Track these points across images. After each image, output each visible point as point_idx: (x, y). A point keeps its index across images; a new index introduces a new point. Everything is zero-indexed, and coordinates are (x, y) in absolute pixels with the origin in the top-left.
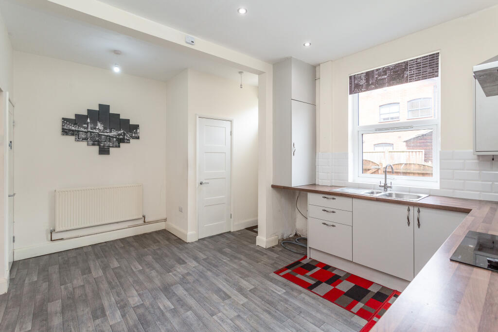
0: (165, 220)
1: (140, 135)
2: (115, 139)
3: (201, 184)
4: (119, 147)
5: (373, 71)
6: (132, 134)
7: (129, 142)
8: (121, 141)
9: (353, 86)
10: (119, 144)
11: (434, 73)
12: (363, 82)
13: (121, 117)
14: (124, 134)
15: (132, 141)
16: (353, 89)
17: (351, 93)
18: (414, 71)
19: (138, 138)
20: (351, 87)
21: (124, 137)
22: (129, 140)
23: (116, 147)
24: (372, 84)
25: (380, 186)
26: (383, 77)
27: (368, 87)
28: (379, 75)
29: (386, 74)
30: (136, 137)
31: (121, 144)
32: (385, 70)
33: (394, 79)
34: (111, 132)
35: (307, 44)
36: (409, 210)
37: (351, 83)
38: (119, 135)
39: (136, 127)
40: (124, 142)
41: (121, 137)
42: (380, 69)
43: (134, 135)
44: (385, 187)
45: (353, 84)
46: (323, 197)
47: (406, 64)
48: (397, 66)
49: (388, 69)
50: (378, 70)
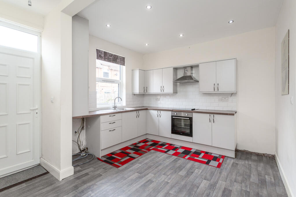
5: (107, 53)
9: (98, 55)
11: (123, 64)
12: (103, 55)
16: (98, 57)
18: (119, 61)
24: (107, 58)
26: (111, 58)
27: (105, 59)
28: (109, 56)
33: (114, 61)
44: (115, 107)
46: (110, 116)
47: (118, 56)
48: (115, 55)
49: (112, 55)
50: (109, 53)
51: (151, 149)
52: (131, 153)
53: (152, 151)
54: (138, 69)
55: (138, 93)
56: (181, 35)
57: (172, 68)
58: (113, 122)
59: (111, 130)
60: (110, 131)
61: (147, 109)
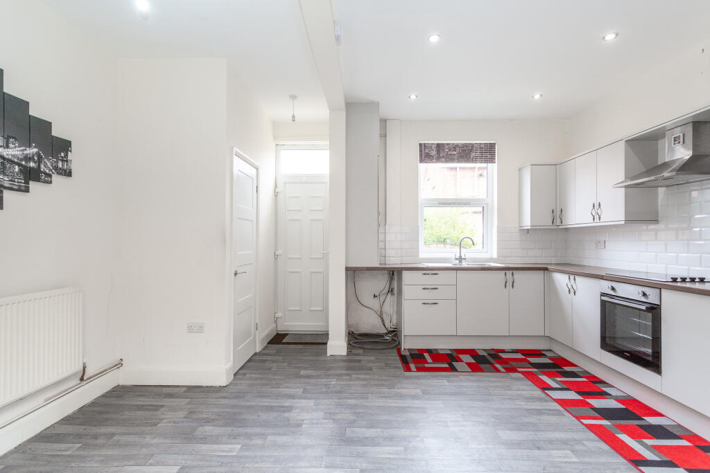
0: (119, 364)
1: (74, 167)
2: (17, 169)
3: (236, 274)
4: (27, 190)
5: (444, 144)
6: (57, 162)
7: (51, 182)
8: (32, 175)
9: (424, 155)
10: (27, 182)
11: (491, 159)
12: (434, 153)
13: (32, 112)
14: (40, 158)
15: (56, 178)
16: (423, 158)
17: (421, 161)
18: (478, 154)
19: (68, 173)
20: (421, 155)
21: (39, 166)
22: (50, 176)
23: (19, 190)
24: (443, 157)
25: (456, 259)
26: (453, 153)
27: (438, 159)
28: (450, 150)
29: (455, 151)
30: (65, 171)
31: (32, 185)
32: (455, 147)
33: (462, 157)
34: (7, 147)
35: (413, 97)
36: (506, 274)
37: (421, 151)
38: (28, 158)
39: (65, 146)
40: (38, 179)
41: (32, 164)
42: (450, 144)
43: (60, 165)
44: (460, 259)
45: (423, 152)
46: (425, 274)
47: (472, 145)
48: (465, 145)
49: (458, 146)
50: (448, 144)
51: (519, 370)
52: (463, 361)
53: (520, 375)
54: (529, 164)
55: (530, 228)
56: (610, 37)
57: (623, 142)
58: (434, 287)
59: (426, 302)
60: (424, 304)
61: (546, 269)
